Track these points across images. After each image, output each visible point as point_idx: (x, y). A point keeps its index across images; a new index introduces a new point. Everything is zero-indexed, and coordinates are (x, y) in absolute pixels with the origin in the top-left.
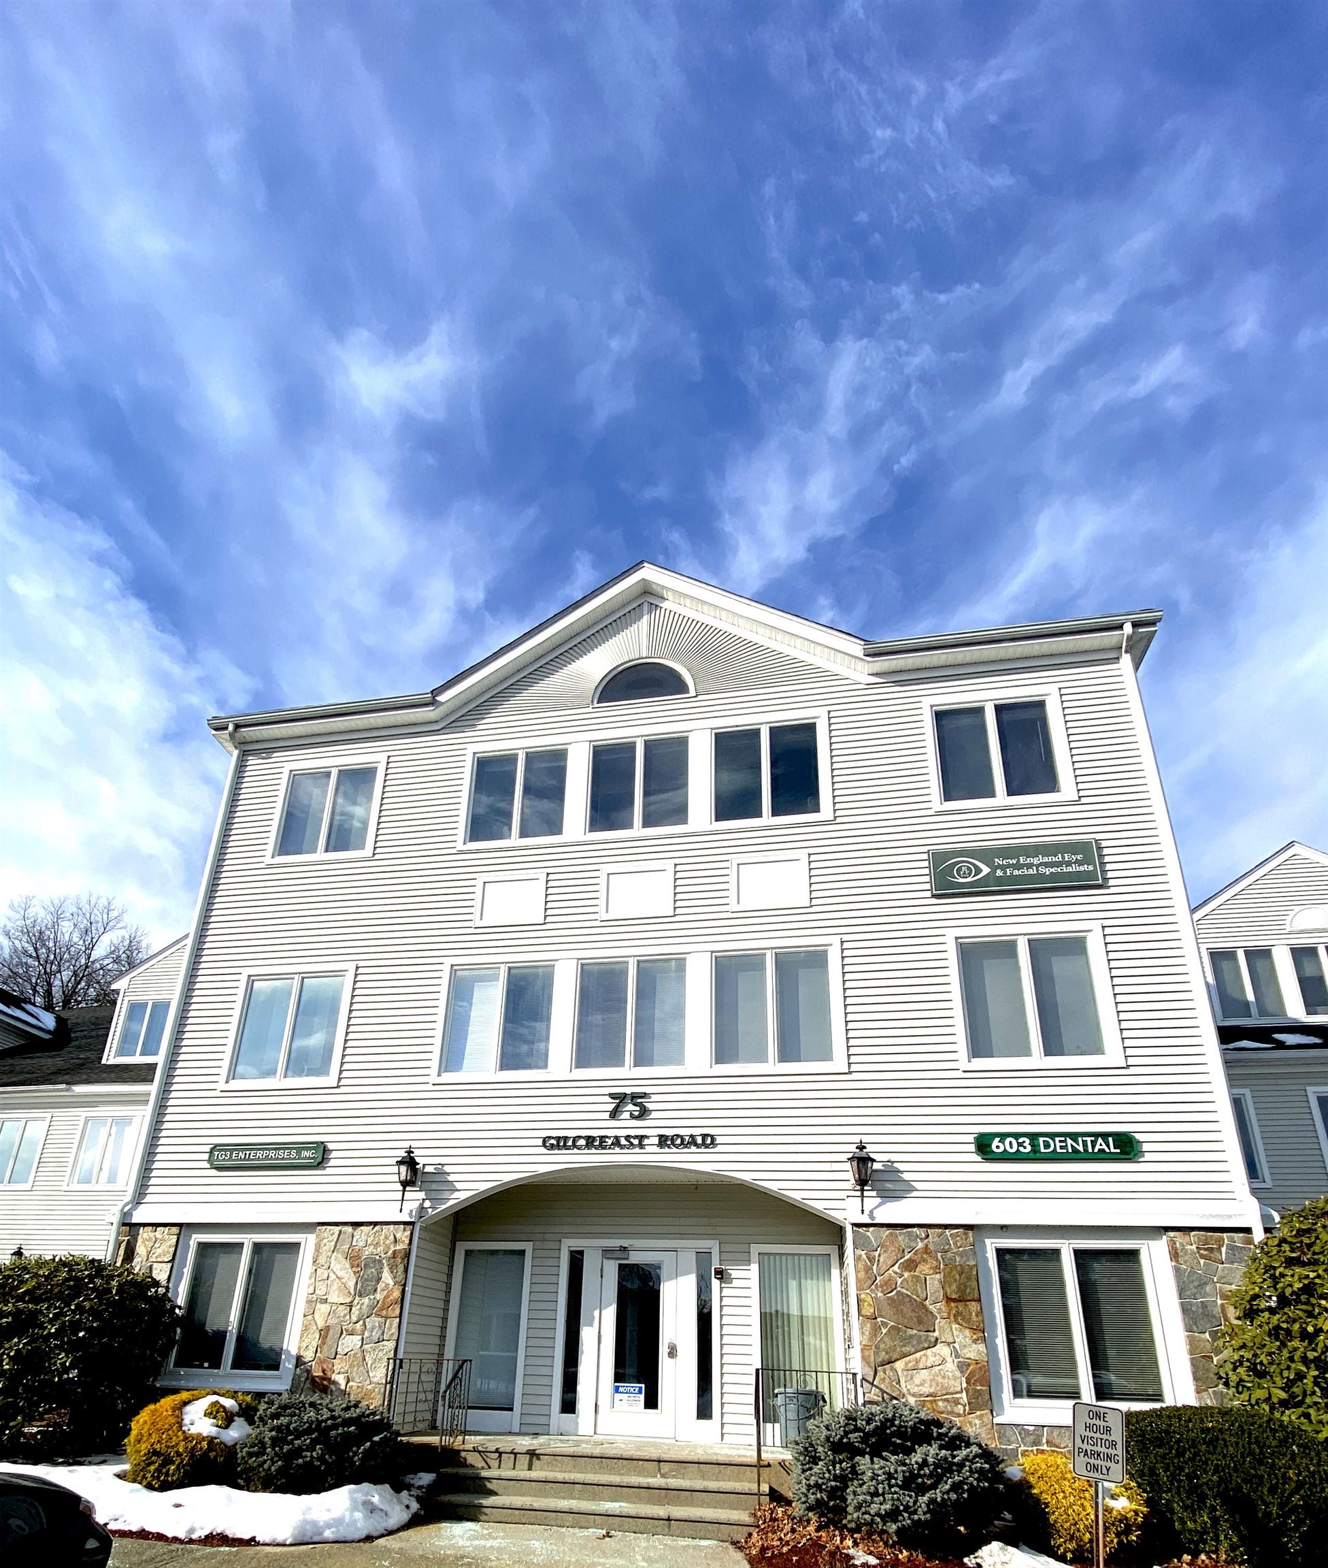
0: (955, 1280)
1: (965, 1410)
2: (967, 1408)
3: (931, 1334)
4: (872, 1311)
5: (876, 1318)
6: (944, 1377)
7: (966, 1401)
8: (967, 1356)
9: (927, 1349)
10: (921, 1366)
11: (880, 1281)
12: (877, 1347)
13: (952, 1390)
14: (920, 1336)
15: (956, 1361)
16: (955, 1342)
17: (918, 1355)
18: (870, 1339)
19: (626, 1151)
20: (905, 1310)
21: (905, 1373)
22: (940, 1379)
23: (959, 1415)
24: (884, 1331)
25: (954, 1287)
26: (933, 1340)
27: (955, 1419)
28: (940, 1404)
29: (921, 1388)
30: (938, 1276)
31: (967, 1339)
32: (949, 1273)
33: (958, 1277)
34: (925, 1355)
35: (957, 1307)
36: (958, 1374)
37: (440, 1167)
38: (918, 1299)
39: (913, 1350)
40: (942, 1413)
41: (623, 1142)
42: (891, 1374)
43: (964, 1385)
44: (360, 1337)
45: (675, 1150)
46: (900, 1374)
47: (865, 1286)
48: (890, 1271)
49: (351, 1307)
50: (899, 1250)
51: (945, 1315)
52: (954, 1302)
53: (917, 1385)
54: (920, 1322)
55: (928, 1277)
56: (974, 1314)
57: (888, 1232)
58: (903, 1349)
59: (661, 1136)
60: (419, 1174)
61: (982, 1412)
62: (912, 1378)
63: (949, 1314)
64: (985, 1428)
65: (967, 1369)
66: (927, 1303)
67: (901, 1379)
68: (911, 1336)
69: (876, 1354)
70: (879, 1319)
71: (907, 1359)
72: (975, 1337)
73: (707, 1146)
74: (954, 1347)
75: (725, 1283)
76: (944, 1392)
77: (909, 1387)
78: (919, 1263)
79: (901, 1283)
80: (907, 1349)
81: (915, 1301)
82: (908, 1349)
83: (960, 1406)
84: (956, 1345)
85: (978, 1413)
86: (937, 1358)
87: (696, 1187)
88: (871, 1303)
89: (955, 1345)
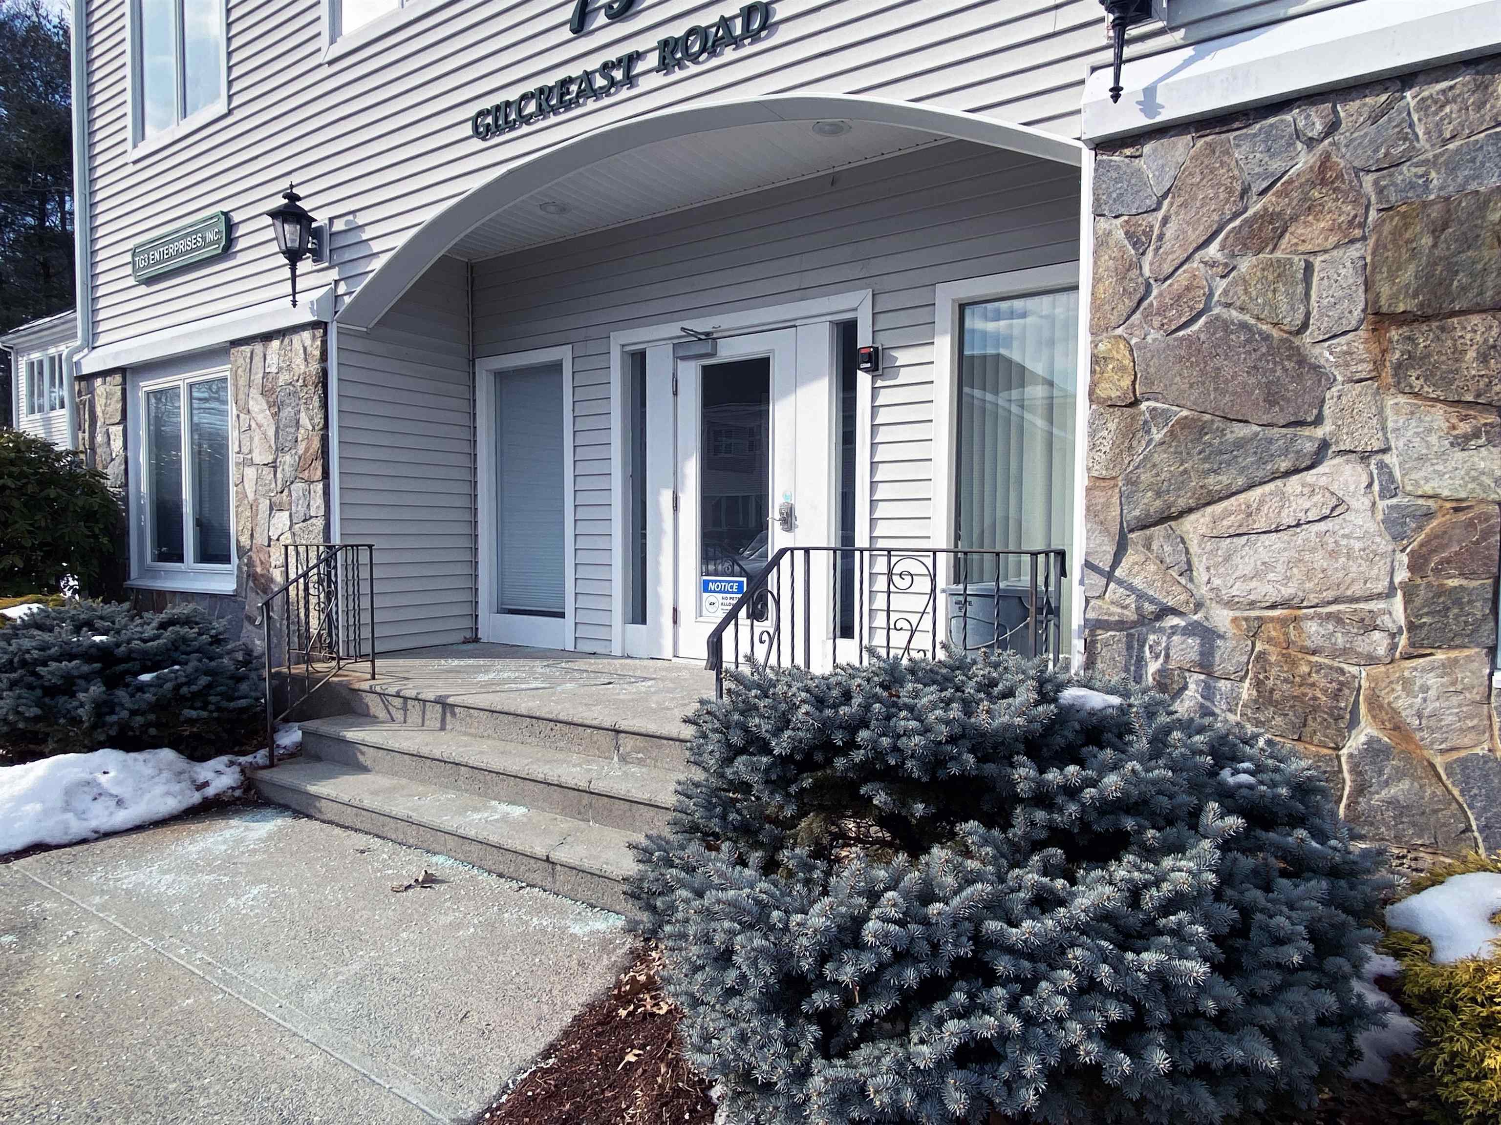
0: (1414, 253)
1: (1393, 647)
2: (1403, 641)
3: (1307, 431)
4: (1126, 382)
5: (1135, 403)
6: (1333, 554)
7: (1402, 622)
8: (1428, 489)
9: (1288, 474)
10: (1261, 524)
11: (1161, 294)
12: (1131, 482)
13: (1357, 589)
14: (1270, 441)
15: (1382, 504)
16: (1385, 451)
17: (1255, 494)
18: (1114, 461)
19: (606, 101)
20: (1227, 372)
21: (1209, 546)
22: (1319, 560)
23: (1371, 660)
24: (1157, 435)
25: (1408, 275)
26: (1309, 447)
27: (1354, 670)
28: (1312, 627)
29: (1253, 584)
30: (1354, 252)
31: (1433, 439)
32: (1396, 233)
33: (1426, 241)
34: (1283, 496)
35: (1410, 339)
36: (1384, 544)
37: (351, 217)
38: (1275, 333)
39: (1241, 481)
40: (1314, 653)
41: (600, 82)
42: (1167, 548)
43: (1402, 575)
44: (287, 513)
45: (693, 69)
46: (1194, 549)
47: (1114, 319)
48: (1195, 264)
49: (275, 467)
50: (1230, 191)
51: (1364, 369)
52: (1400, 325)
53: (1244, 578)
54: (1272, 399)
55: (1317, 261)
56: (1471, 354)
57: (1200, 143)
58: (1211, 480)
59: (665, 45)
60: (326, 237)
61: (1454, 654)
62: (1227, 559)
63: (1378, 365)
64: (1455, 700)
65: (1420, 528)
66: (1307, 338)
67: (1195, 561)
68: (1240, 444)
69: (1125, 499)
70: (1144, 406)
71: (1218, 508)
72: (1465, 428)
73: (755, 37)
74: (1381, 465)
75: (882, 376)
76: (1329, 595)
77: (1217, 582)
78: (1294, 218)
79: (1226, 292)
80: (1215, 482)
81: (1267, 338)
82: (1224, 479)
83: (1377, 635)
84: (1391, 459)
85: (1440, 656)
86: (1317, 498)
87: (834, 179)
88: (1127, 362)
89: (1387, 458)
